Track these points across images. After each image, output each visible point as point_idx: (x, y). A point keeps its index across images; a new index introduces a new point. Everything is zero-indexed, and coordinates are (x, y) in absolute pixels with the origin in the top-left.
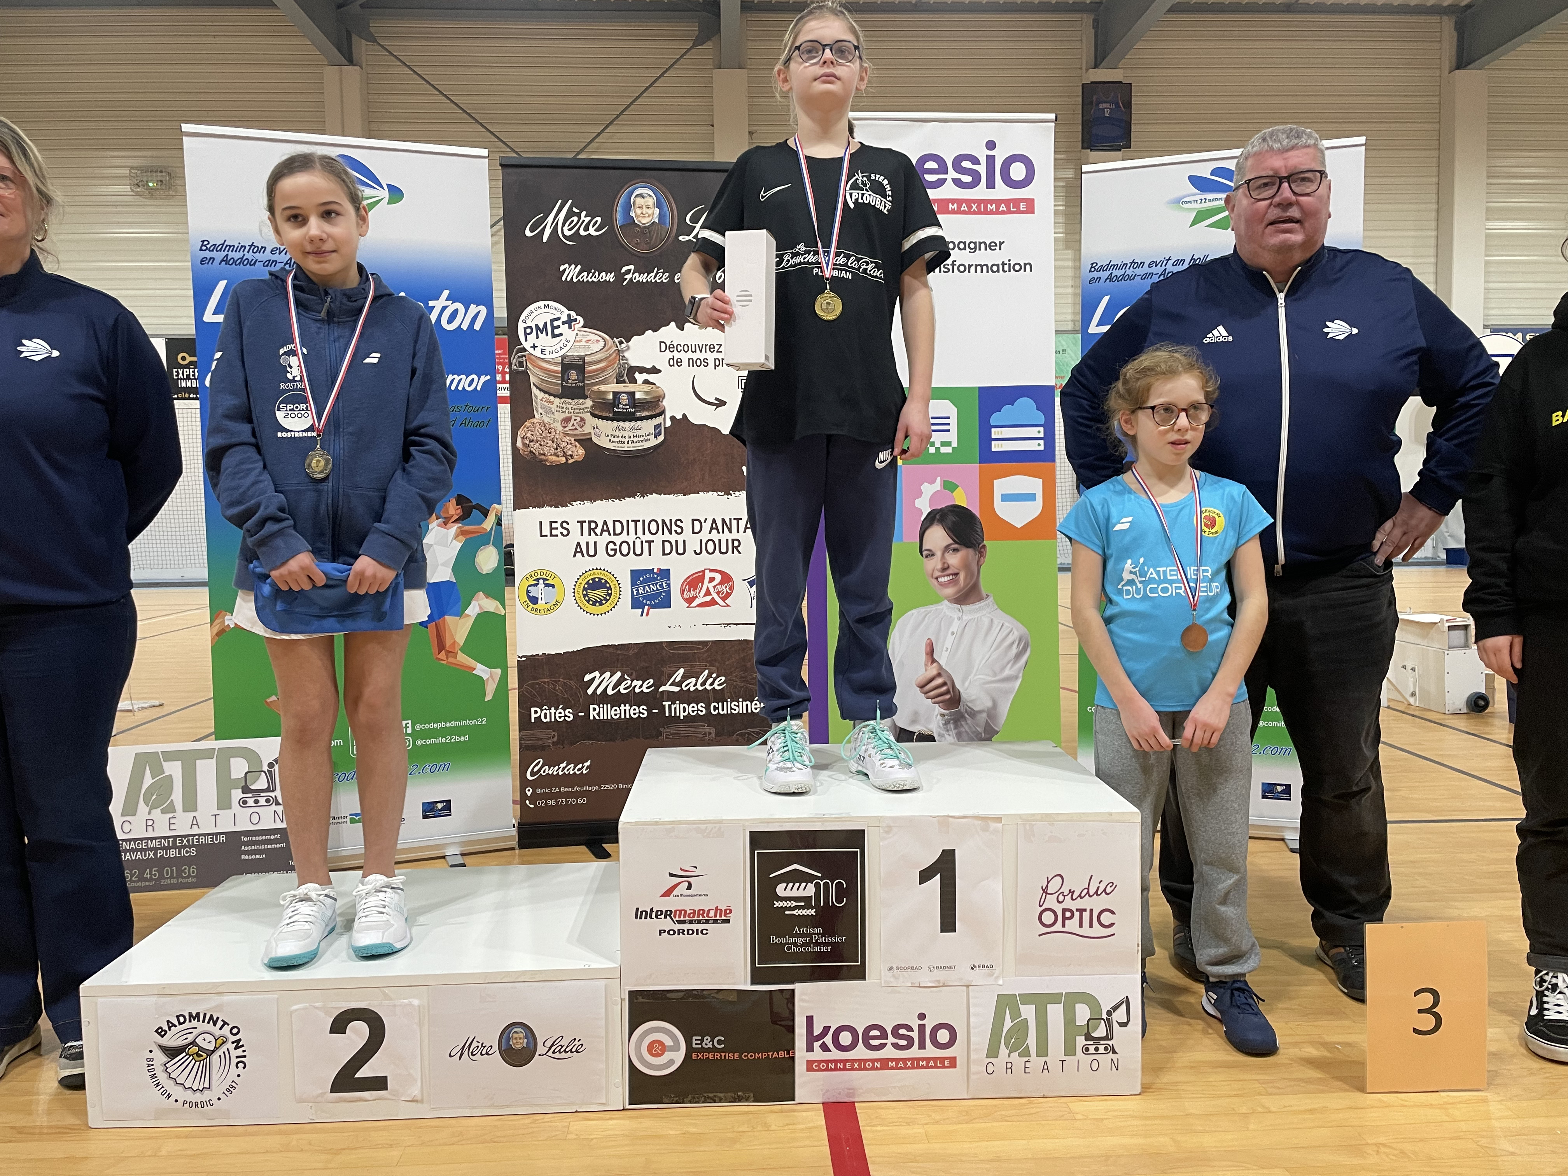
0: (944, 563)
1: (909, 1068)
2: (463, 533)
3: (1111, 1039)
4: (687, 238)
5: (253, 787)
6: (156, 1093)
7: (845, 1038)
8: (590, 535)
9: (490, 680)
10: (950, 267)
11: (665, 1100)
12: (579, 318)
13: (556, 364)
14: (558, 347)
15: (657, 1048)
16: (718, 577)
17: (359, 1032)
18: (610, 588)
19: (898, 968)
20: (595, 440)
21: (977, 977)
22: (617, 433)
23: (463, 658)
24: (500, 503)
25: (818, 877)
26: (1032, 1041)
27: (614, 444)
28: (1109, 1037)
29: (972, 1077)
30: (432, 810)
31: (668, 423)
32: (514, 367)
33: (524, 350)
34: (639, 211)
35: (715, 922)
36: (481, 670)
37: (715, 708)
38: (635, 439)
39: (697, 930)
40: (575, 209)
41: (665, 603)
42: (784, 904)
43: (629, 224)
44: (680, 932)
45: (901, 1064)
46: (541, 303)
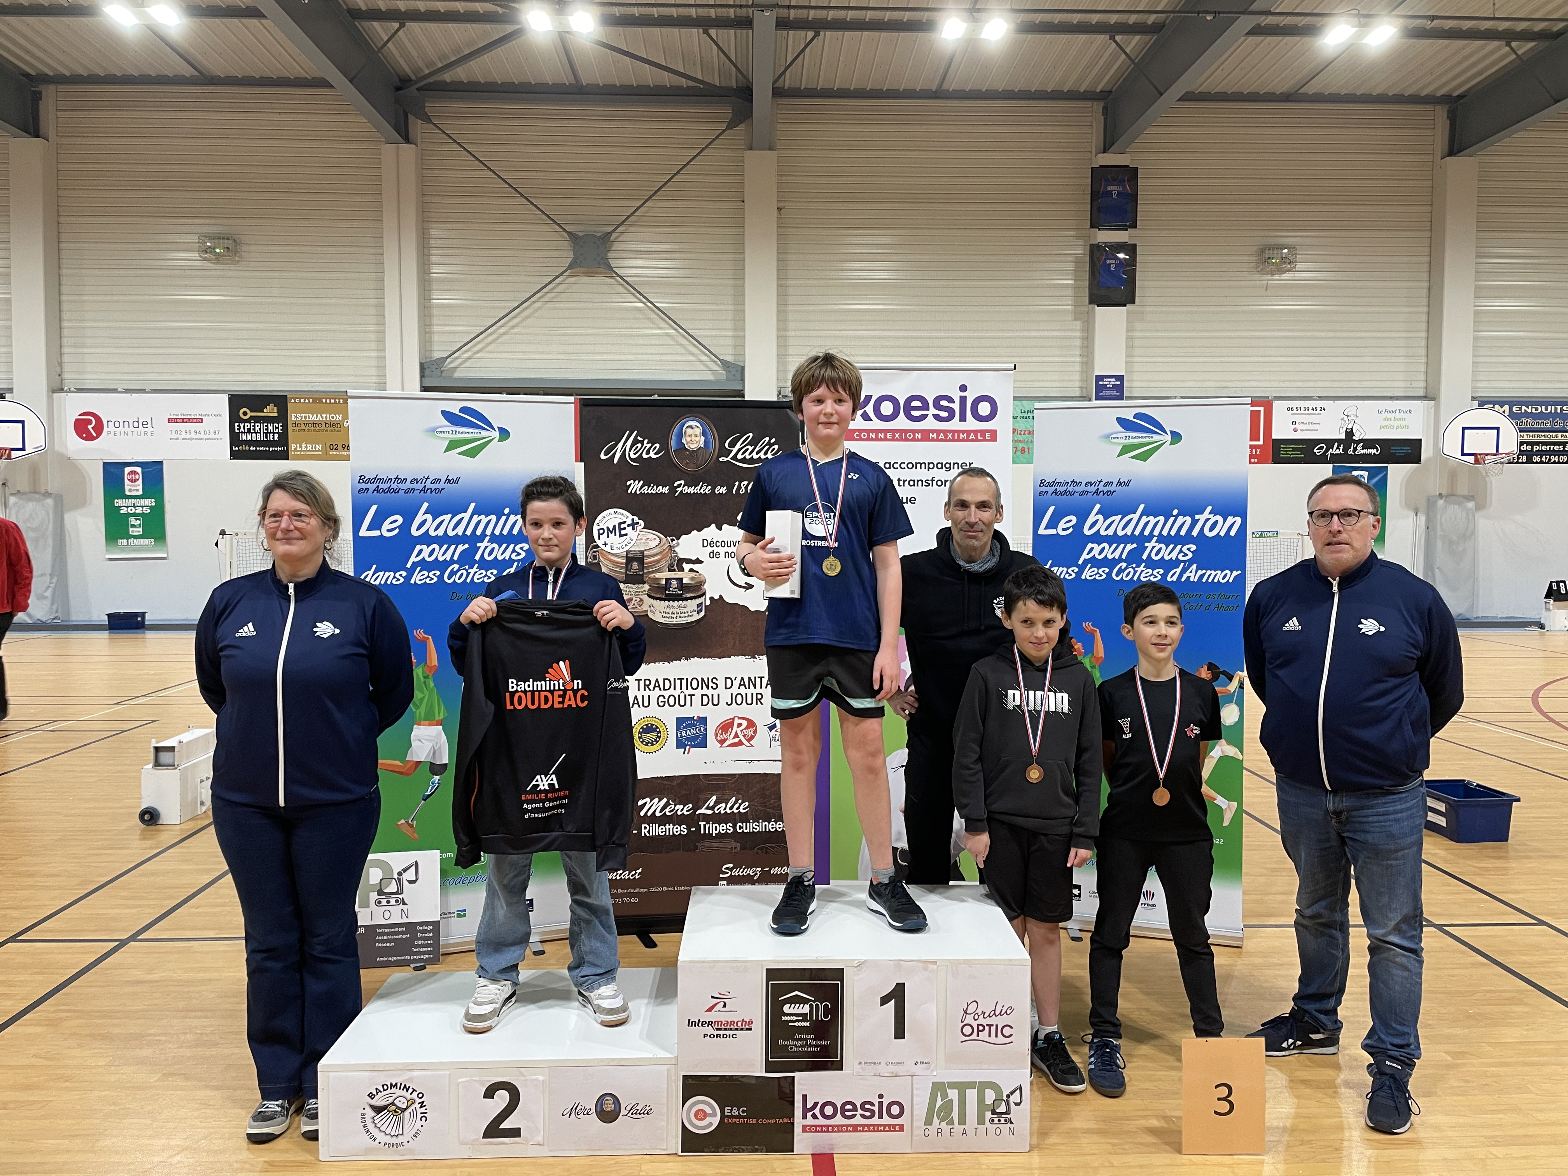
1: (871, 1131)
3: (1009, 1114)
4: (726, 459)
5: (386, 891)
6: (367, 1137)
7: (829, 1110)
8: (645, 690)
10: (930, 482)
11: (706, 1150)
12: (641, 522)
13: (622, 557)
14: (623, 544)
15: (701, 1115)
16: (745, 723)
17: (502, 1098)
18: (660, 732)
19: (865, 1063)
20: (650, 616)
21: (919, 1070)
22: (668, 610)
25: (811, 1000)
26: (955, 1114)
27: (665, 619)
28: (1008, 1112)
29: (914, 1138)
31: (708, 602)
32: (589, 560)
33: (598, 546)
34: (689, 439)
35: (742, 1029)
37: (741, 828)
38: (682, 616)
39: (730, 1035)
40: (639, 438)
41: (703, 744)
42: (788, 1018)
43: (680, 449)
44: (718, 1036)
45: (866, 1129)
46: (612, 511)
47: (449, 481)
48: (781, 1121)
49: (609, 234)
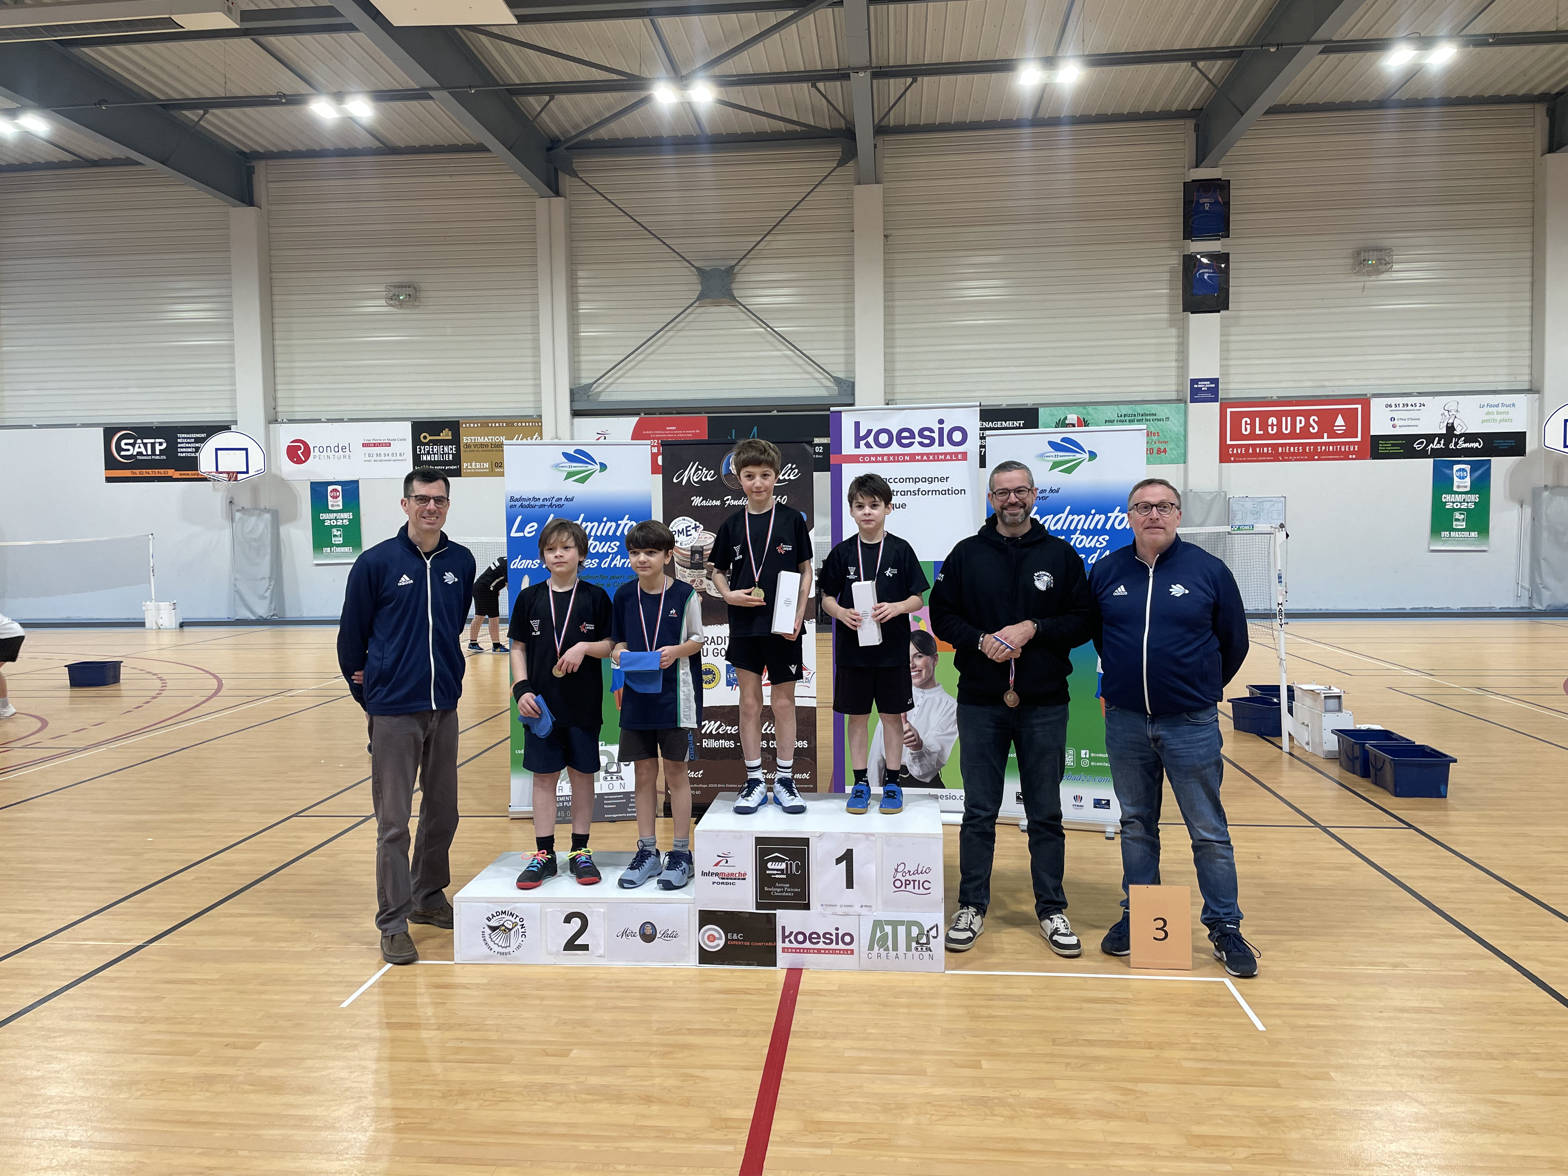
1: (831, 954)
6: (486, 947)
7: (800, 938)
12: (701, 526)
13: (689, 551)
14: (689, 542)
15: (712, 938)
17: (576, 923)
19: (825, 905)
21: (864, 911)
25: (787, 860)
26: (890, 943)
28: (928, 943)
29: (862, 960)
35: (739, 879)
39: (730, 883)
42: (771, 872)
43: (728, 474)
44: (723, 883)
45: (827, 952)
46: (681, 518)
47: (566, 500)
49: (733, 267)
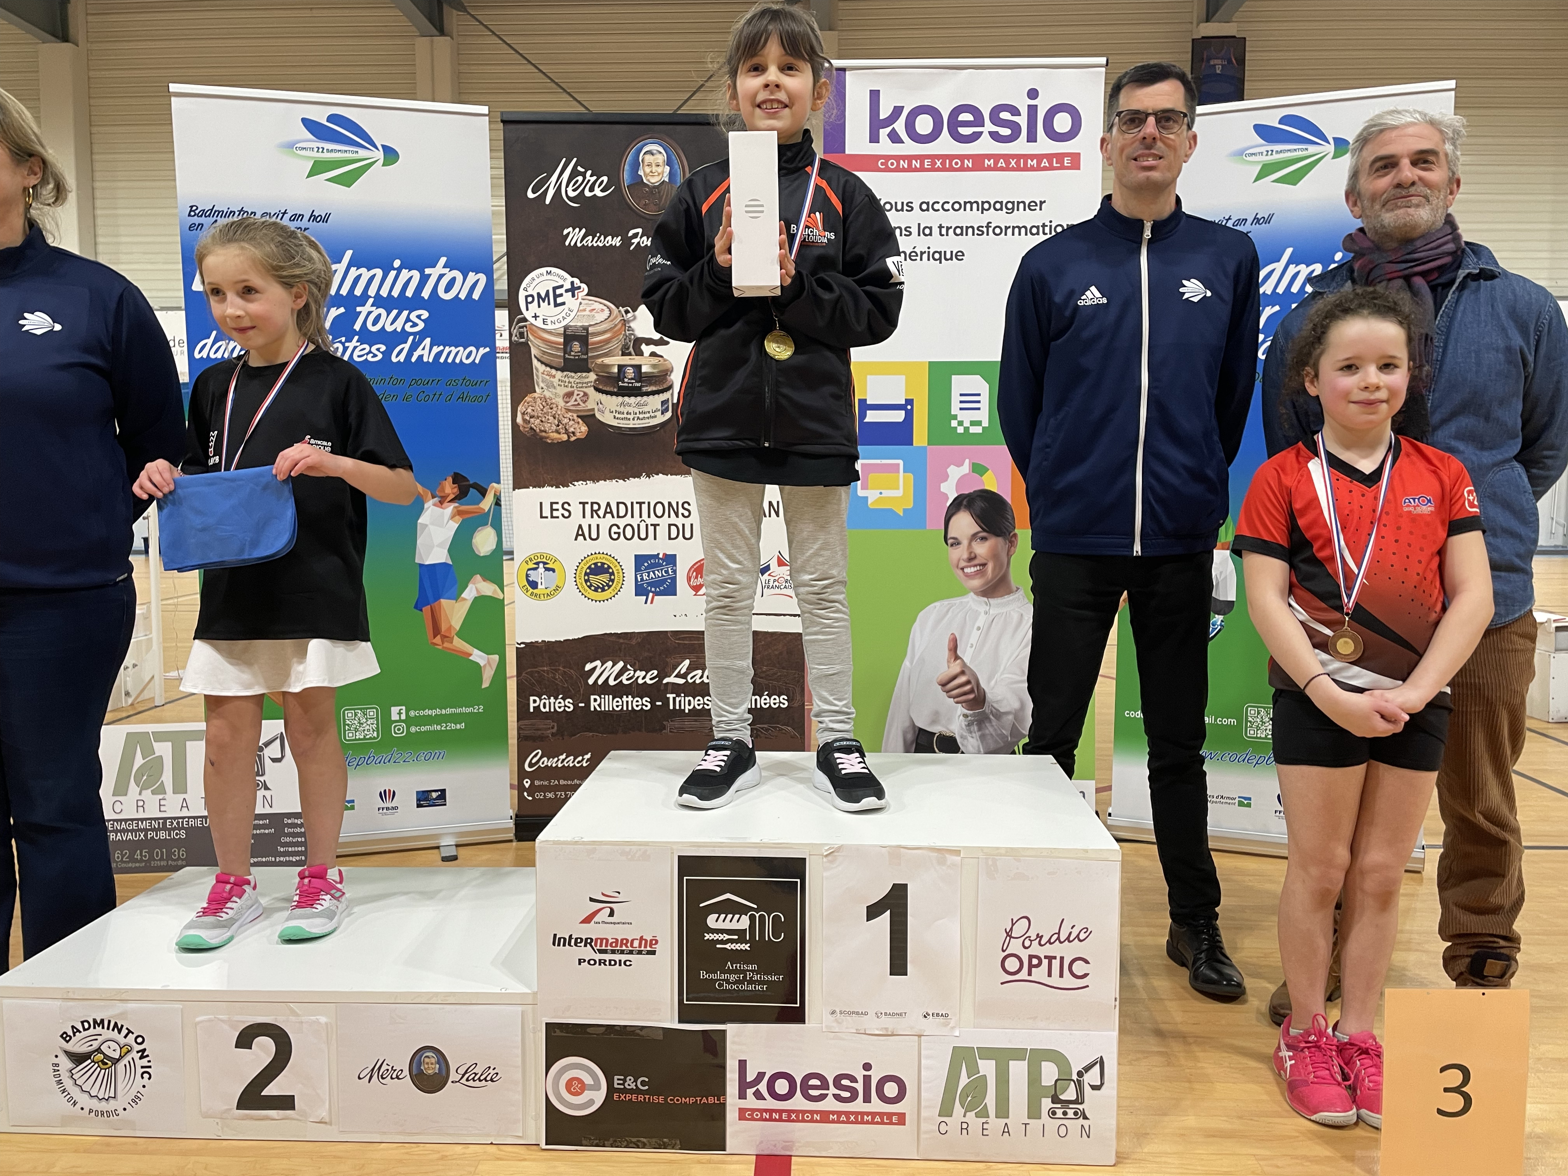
0: (971, 553)
1: (852, 1123)
2: (459, 513)
3: (1082, 1103)
6: (63, 1100)
7: (782, 1087)
8: (592, 517)
9: (488, 666)
10: (985, 230)
11: (584, 1142)
12: (584, 286)
13: (558, 335)
14: (560, 317)
15: (576, 1087)
17: (265, 1049)
18: (613, 574)
20: (598, 416)
21: (930, 1026)
22: (622, 409)
23: (459, 643)
24: (499, 482)
25: (752, 909)
26: (990, 1100)
27: (619, 421)
28: (1080, 1100)
29: (923, 1136)
30: (426, 799)
32: (514, 338)
33: (525, 320)
34: (647, 170)
35: (640, 953)
36: (478, 656)
38: (641, 416)
39: (620, 961)
40: (579, 168)
41: (671, 590)
42: (715, 937)
43: (637, 184)
44: (601, 962)
45: (843, 1118)
46: (543, 270)
47: (315, 218)
48: (704, 1100)
